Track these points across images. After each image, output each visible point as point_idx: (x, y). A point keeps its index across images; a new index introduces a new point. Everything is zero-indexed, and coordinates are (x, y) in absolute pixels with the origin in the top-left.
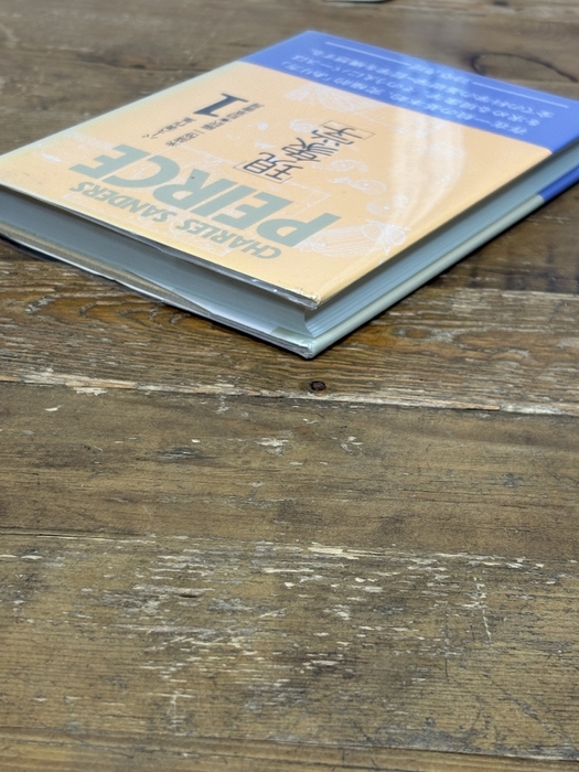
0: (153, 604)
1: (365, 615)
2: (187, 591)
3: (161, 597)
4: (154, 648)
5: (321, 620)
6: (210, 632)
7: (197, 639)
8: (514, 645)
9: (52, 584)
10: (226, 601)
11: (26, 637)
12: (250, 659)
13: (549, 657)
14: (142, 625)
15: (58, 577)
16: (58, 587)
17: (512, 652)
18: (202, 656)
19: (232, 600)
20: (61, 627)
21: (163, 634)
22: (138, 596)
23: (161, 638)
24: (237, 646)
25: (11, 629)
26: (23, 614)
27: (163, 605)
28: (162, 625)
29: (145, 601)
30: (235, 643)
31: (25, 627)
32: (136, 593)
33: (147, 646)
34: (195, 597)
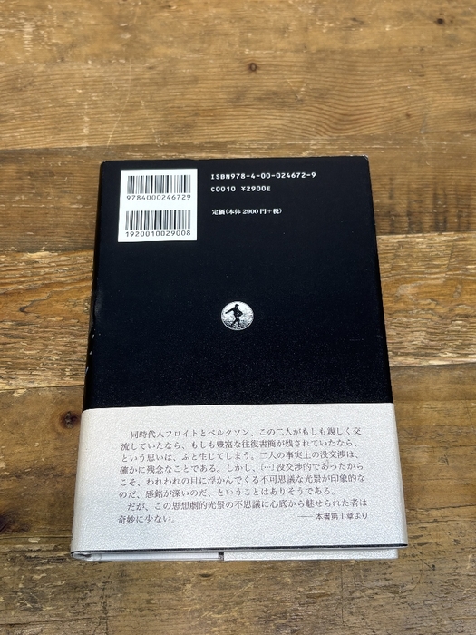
0: (189, 586)
1: (298, 579)
2: (205, 572)
3: (193, 580)
4: (193, 624)
5: (277, 587)
6: (221, 606)
7: (214, 613)
8: (377, 591)
9: (135, 577)
10: (226, 577)
11: (126, 623)
12: (243, 624)
13: (394, 598)
14: (185, 606)
15: (137, 571)
16: (137, 579)
17: (376, 597)
18: (219, 626)
19: (230, 577)
20: (144, 613)
21: (196, 610)
22: (180, 581)
23: (196, 614)
24: (235, 614)
25: (119, 618)
26: (123, 605)
27: (194, 586)
28: (195, 604)
29: (184, 585)
30: (234, 613)
31: (126, 615)
32: (179, 579)
33: (190, 623)
34: (209, 576)
